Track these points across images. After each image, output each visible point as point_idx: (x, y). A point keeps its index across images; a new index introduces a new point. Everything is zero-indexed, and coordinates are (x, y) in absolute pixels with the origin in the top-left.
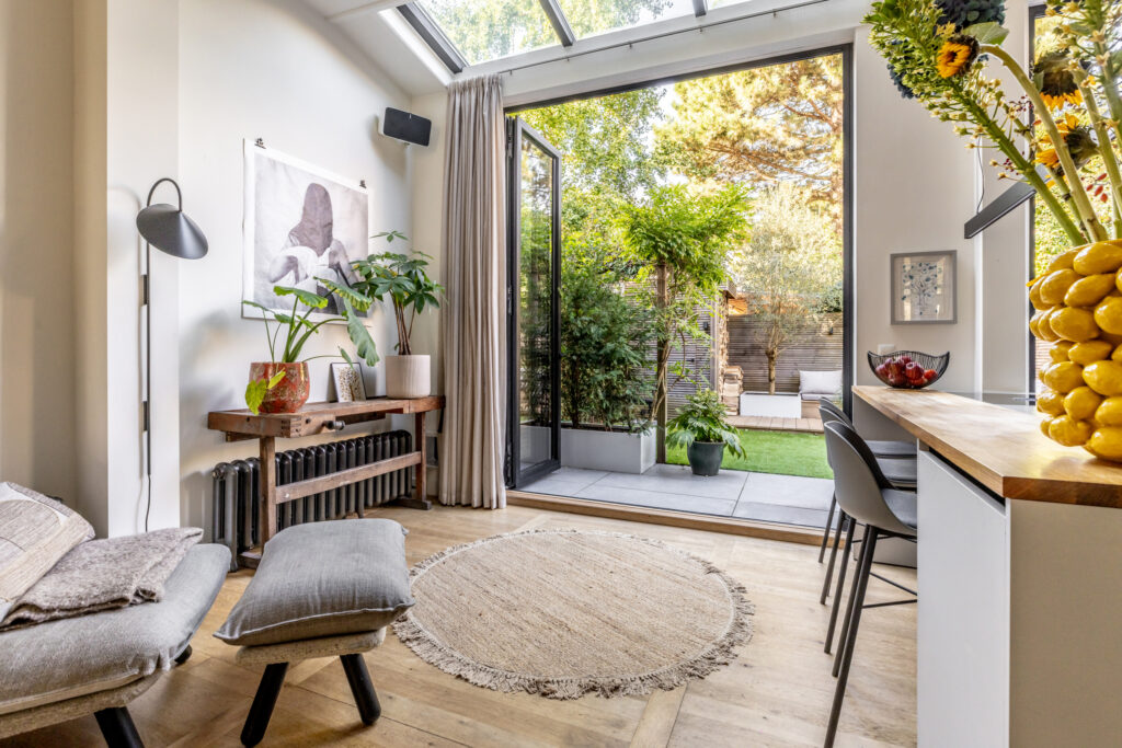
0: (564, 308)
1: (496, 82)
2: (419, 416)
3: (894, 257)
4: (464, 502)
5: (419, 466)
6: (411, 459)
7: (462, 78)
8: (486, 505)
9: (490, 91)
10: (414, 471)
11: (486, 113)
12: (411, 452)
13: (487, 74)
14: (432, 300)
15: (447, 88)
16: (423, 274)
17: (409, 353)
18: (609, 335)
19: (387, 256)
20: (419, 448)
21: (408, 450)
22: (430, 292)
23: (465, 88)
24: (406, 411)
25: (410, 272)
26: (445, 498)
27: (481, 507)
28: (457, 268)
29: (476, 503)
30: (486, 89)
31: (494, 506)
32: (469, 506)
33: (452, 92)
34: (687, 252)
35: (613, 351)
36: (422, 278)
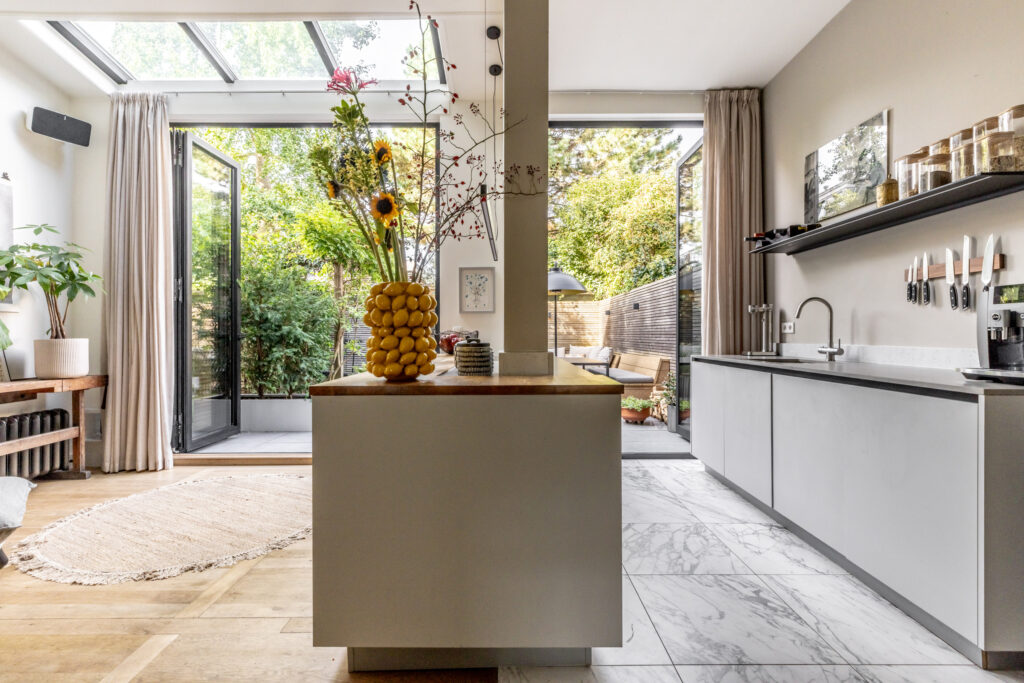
0: (243, 297)
1: (160, 101)
2: (76, 395)
3: (461, 270)
4: (128, 468)
5: (76, 441)
6: (68, 434)
7: (126, 91)
8: (151, 467)
9: (156, 107)
10: (71, 444)
11: (150, 126)
12: (68, 426)
13: (152, 92)
14: (88, 289)
15: (109, 96)
16: (78, 265)
17: (63, 337)
18: (287, 320)
19: (35, 247)
20: (76, 423)
21: (64, 425)
22: (86, 283)
23: (128, 101)
24: (58, 389)
25: (61, 263)
26: (107, 467)
27: (147, 470)
28: (121, 261)
29: (140, 466)
30: (151, 105)
31: (160, 467)
32: (133, 470)
33: (114, 101)
34: (353, 254)
35: (289, 333)
36: (75, 270)
